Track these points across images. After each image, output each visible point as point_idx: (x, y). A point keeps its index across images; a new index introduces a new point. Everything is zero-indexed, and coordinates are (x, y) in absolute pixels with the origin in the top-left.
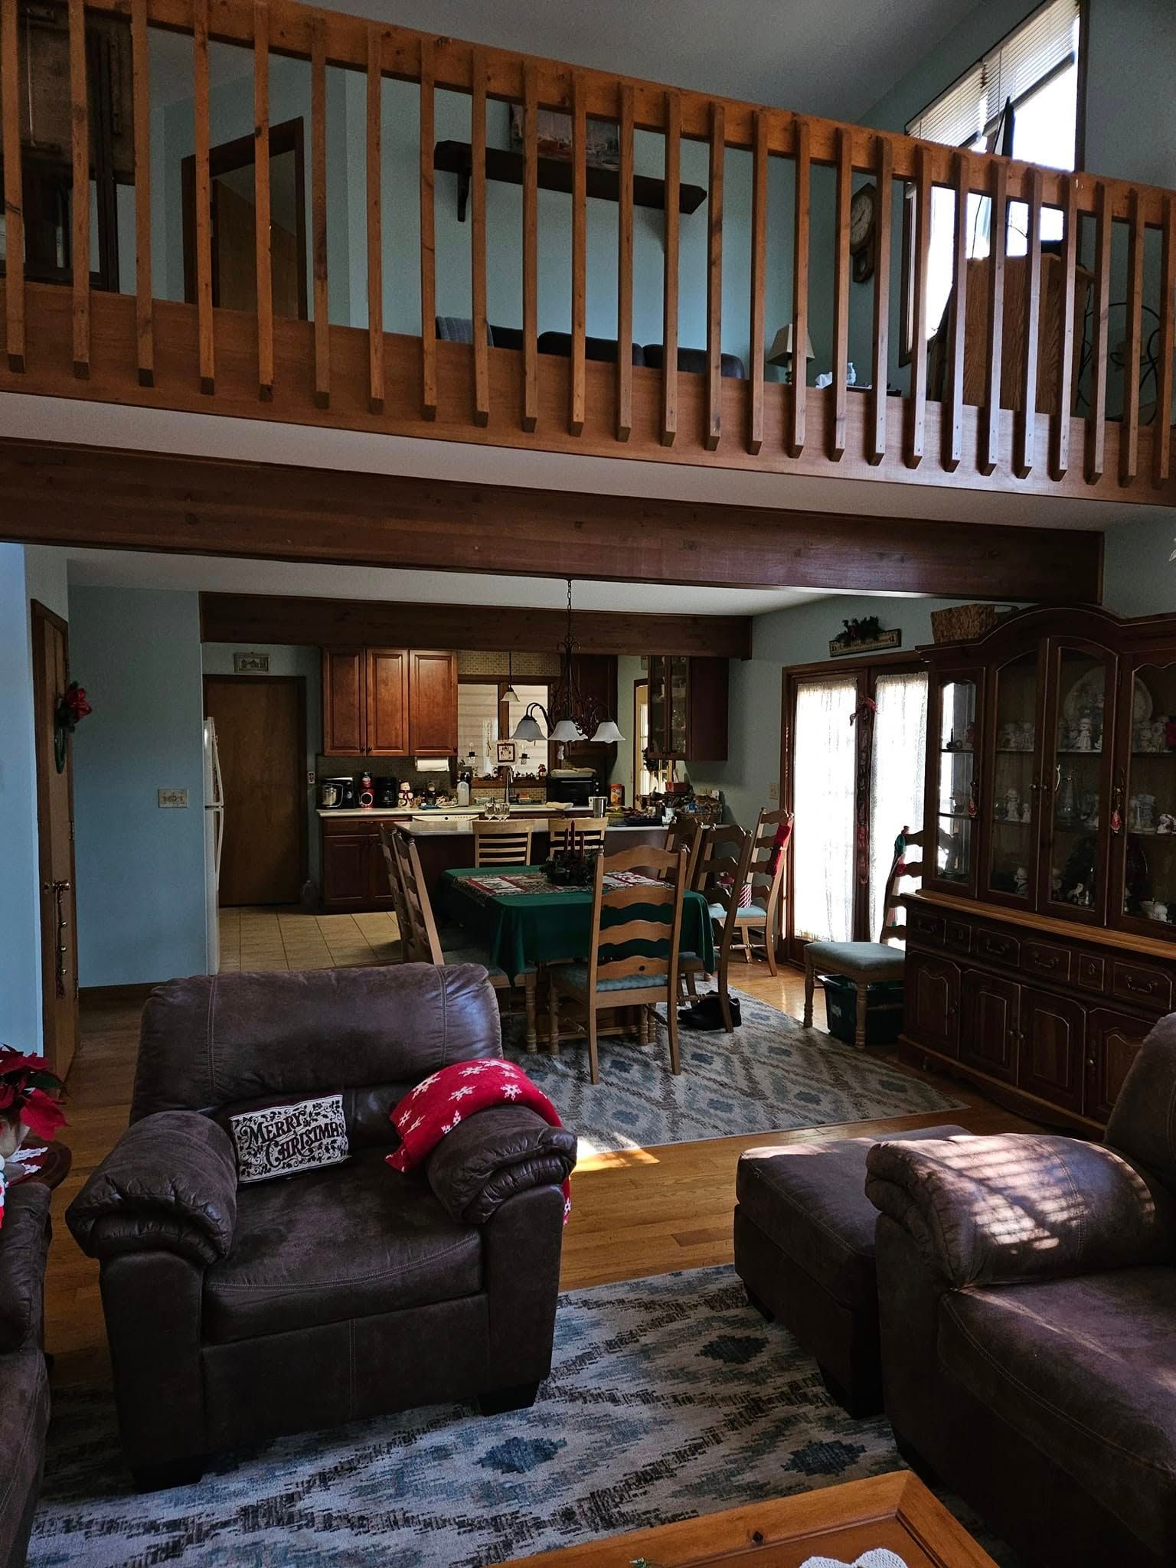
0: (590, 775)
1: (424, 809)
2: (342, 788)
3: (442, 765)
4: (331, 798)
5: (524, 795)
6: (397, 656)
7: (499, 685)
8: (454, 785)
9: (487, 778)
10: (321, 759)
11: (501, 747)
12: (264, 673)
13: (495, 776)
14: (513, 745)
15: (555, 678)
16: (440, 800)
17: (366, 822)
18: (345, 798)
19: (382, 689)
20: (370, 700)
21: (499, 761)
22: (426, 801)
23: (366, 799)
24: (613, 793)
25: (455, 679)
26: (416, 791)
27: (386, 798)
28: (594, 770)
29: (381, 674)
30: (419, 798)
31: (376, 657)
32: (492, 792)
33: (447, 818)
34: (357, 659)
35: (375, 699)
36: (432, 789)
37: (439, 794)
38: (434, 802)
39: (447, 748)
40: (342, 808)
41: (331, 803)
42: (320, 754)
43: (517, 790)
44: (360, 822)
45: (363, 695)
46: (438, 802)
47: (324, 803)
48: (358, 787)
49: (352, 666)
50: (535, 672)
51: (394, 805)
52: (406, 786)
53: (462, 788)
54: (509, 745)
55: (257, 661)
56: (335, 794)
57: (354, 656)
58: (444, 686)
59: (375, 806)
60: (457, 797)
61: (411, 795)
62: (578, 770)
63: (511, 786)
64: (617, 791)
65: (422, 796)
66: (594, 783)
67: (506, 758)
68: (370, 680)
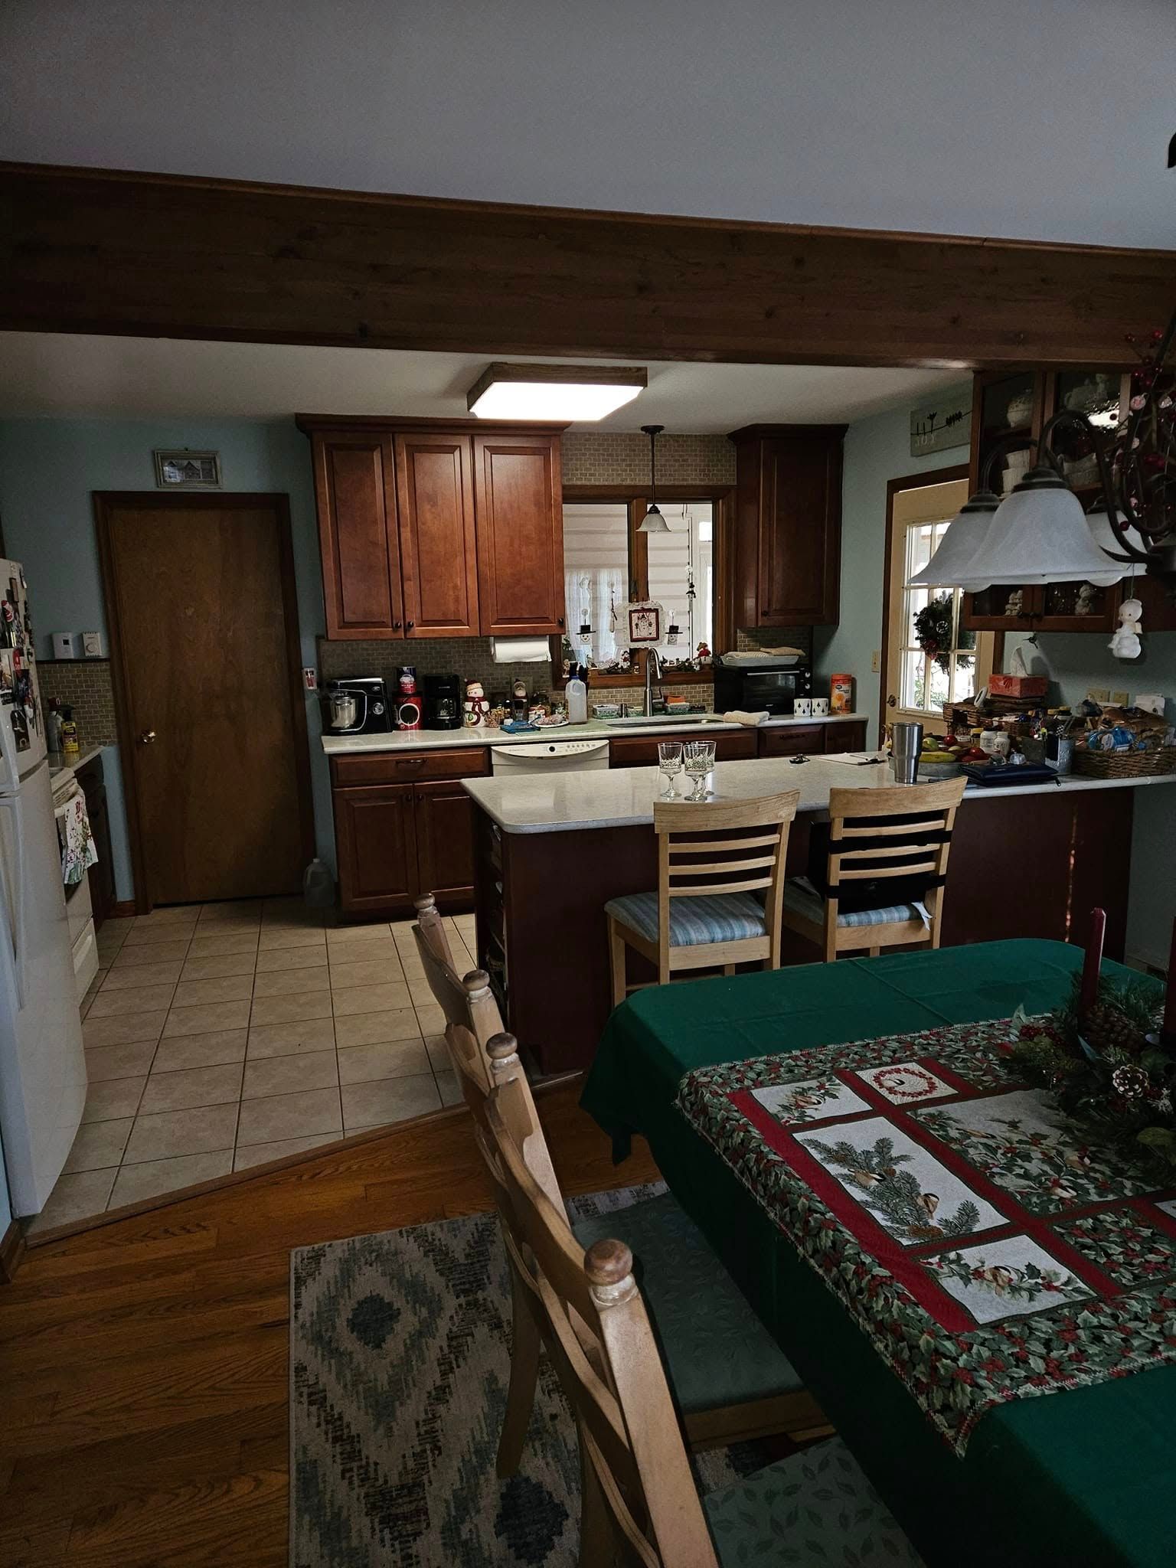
0: (793, 660)
1: (510, 731)
2: (364, 697)
3: (538, 651)
4: (347, 714)
5: (676, 697)
6: (451, 450)
7: (629, 504)
8: (560, 685)
9: (613, 670)
10: (325, 646)
11: (635, 616)
12: (211, 489)
13: (626, 665)
14: (656, 611)
15: (727, 489)
16: (537, 713)
17: (408, 761)
18: (371, 715)
19: (426, 512)
20: (406, 533)
21: (633, 640)
22: (511, 715)
23: (409, 715)
24: (836, 692)
25: (556, 491)
26: (493, 698)
27: (443, 713)
28: (800, 652)
29: (424, 484)
30: (500, 710)
31: (413, 450)
32: (621, 694)
33: (552, 749)
34: (377, 457)
35: (415, 532)
36: (521, 693)
37: (534, 700)
38: (527, 717)
39: (545, 620)
40: (366, 731)
41: (347, 723)
42: (320, 638)
43: (666, 690)
44: (398, 762)
45: (393, 526)
46: (532, 716)
47: (335, 724)
48: (393, 694)
49: (370, 469)
50: (693, 479)
51: (456, 723)
52: (476, 690)
53: (575, 690)
54: (650, 610)
55: (197, 464)
56: (353, 707)
57: (372, 450)
58: (537, 504)
59: (423, 726)
60: (565, 707)
61: (485, 706)
62: (773, 651)
63: (654, 681)
64: (845, 687)
65: (506, 706)
66: (803, 673)
67: (644, 634)
68: (404, 494)
